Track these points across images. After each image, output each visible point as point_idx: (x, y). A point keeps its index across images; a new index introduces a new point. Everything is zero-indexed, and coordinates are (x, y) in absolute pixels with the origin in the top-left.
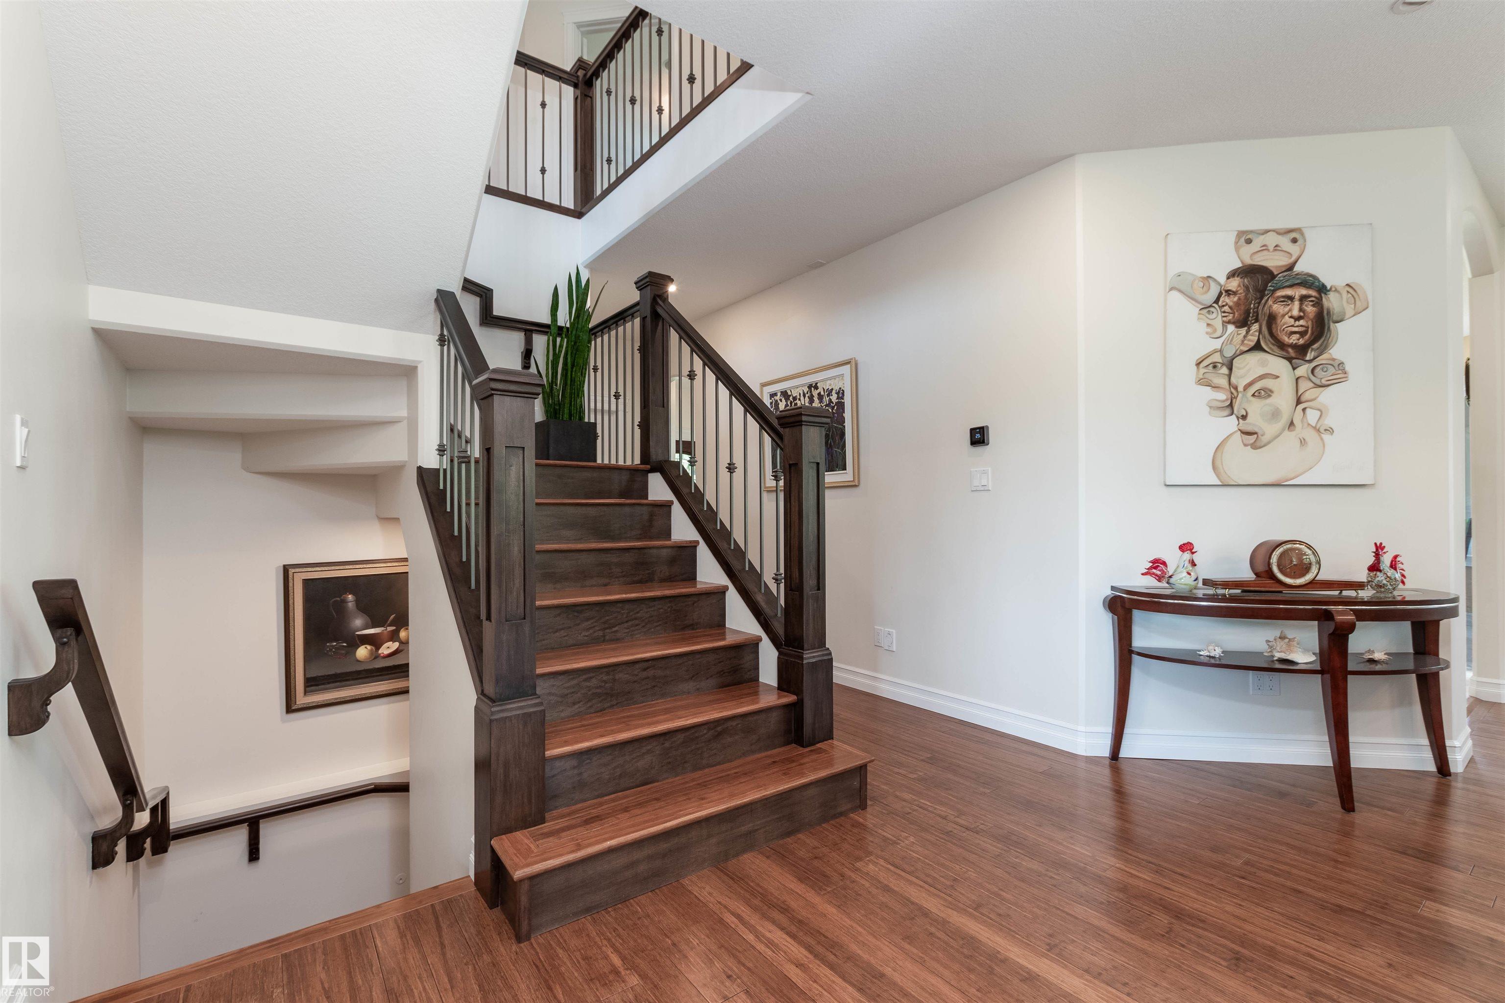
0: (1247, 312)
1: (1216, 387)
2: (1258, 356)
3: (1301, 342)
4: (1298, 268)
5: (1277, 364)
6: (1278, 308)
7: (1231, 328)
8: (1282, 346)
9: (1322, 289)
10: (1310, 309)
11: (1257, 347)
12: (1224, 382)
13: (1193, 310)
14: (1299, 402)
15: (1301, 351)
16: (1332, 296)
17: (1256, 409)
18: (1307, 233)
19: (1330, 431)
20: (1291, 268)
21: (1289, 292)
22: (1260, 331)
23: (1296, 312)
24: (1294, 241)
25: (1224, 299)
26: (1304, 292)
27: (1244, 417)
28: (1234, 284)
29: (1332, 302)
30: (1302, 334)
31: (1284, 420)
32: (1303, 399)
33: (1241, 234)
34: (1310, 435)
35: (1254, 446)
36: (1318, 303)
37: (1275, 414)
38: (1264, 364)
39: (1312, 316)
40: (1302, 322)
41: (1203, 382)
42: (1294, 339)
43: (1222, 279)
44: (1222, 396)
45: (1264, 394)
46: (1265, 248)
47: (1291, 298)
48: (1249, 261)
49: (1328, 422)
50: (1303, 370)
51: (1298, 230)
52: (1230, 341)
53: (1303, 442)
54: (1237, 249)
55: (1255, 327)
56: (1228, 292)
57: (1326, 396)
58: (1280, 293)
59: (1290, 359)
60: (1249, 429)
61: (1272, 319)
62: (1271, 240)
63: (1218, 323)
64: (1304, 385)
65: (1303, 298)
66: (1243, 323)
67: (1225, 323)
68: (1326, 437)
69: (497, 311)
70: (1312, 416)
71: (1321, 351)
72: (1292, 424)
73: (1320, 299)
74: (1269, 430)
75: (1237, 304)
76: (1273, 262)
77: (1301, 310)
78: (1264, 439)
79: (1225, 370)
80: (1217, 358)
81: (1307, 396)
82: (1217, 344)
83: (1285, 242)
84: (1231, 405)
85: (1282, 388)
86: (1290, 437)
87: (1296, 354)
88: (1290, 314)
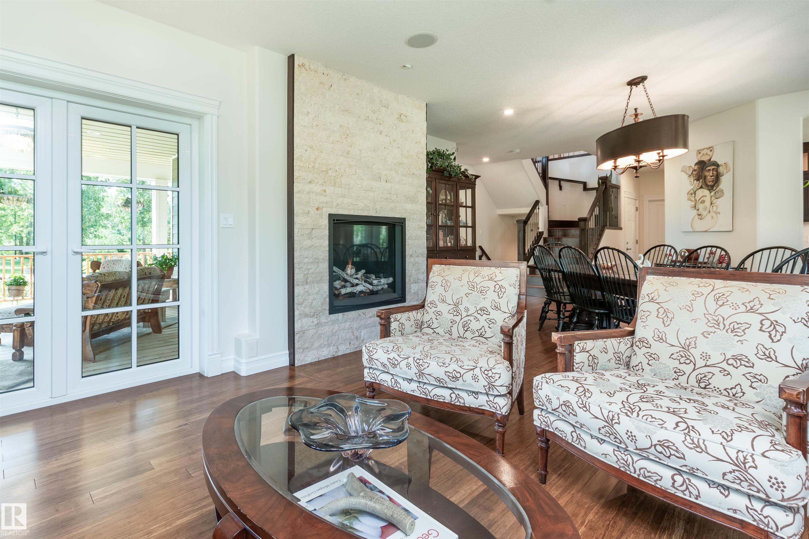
0: (699, 176)
1: (692, 201)
2: (701, 190)
3: (712, 184)
4: (712, 160)
5: (705, 192)
6: (707, 174)
7: (695, 181)
8: (707, 186)
9: (718, 166)
10: (715, 173)
11: (702, 187)
12: (693, 199)
13: (686, 176)
14: (711, 204)
15: (712, 186)
16: (721, 168)
17: (701, 206)
18: (715, 148)
19: (719, 213)
20: (710, 160)
21: (709, 168)
22: (702, 182)
23: (711, 175)
24: (711, 151)
25: (694, 173)
26: (713, 167)
27: (698, 210)
28: (696, 168)
29: (721, 169)
30: (713, 181)
31: (708, 210)
32: (713, 203)
33: (698, 151)
34: (714, 215)
35: (701, 219)
36: (717, 171)
37: (705, 209)
38: (703, 192)
39: (715, 175)
40: (713, 178)
41: (689, 199)
42: (711, 183)
43: (693, 166)
44: (693, 203)
45: (703, 202)
46: (703, 155)
47: (710, 170)
48: (700, 160)
49: (719, 210)
50: (713, 193)
51: (712, 147)
52: (695, 186)
53: (712, 217)
54: (697, 156)
55: (701, 180)
56: (695, 170)
57: (718, 202)
58: (707, 169)
59: (709, 190)
60: (699, 213)
61: (705, 177)
62: (705, 151)
63: (692, 180)
64: (713, 198)
65: (713, 169)
66: (698, 180)
67: (694, 180)
68: (718, 215)
70: (715, 208)
71: (717, 187)
72: (710, 211)
73: (717, 169)
74: (704, 213)
75: (697, 174)
76: (705, 159)
77: (713, 173)
78: (703, 216)
79: (694, 195)
80: (692, 192)
81: (714, 202)
82: (692, 187)
83: (708, 151)
84: (695, 206)
85: (708, 200)
86: (709, 216)
87: (711, 188)
88: (709, 175)
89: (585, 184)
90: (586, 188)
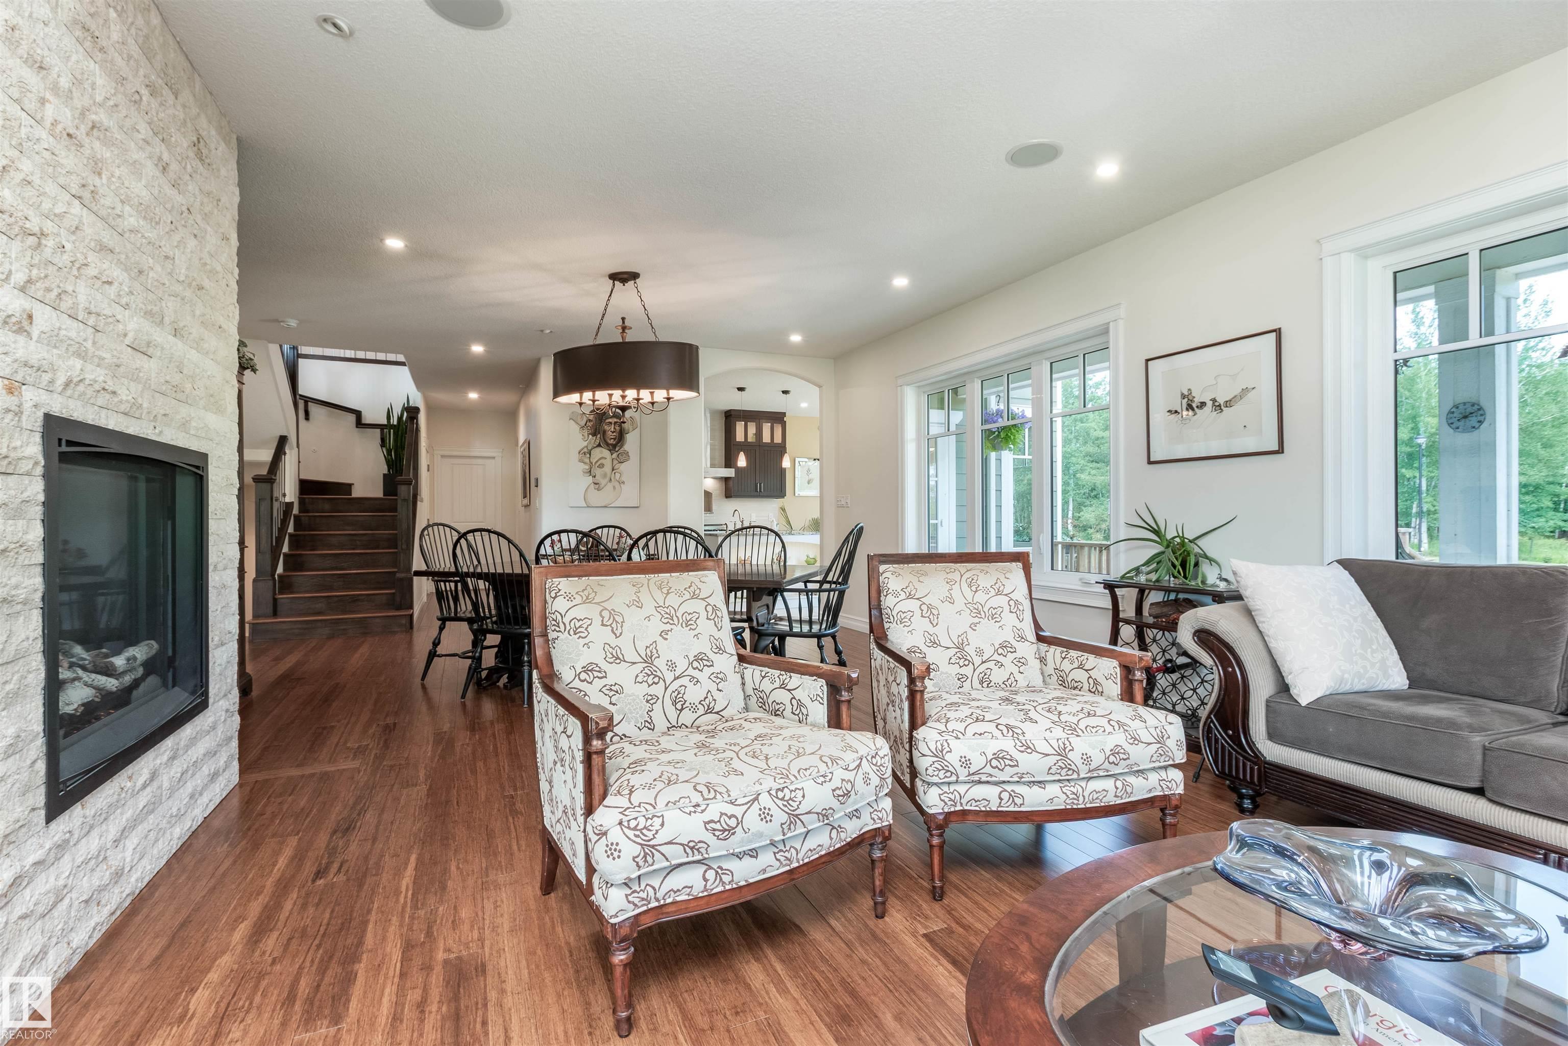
0: (596, 430)
1: (585, 463)
2: (599, 449)
3: (614, 442)
5: (606, 453)
6: (606, 428)
7: (590, 436)
8: (608, 444)
10: (618, 428)
11: (599, 445)
12: (587, 461)
13: (577, 428)
14: (613, 470)
15: (614, 446)
17: (598, 472)
19: (623, 483)
21: (610, 420)
22: (600, 438)
25: (589, 424)
26: (616, 420)
27: (595, 477)
28: (591, 417)
29: (626, 427)
30: (615, 439)
31: (608, 479)
34: (616, 484)
35: (598, 490)
36: (620, 426)
37: (605, 476)
38: (601, 453)
39: (618, 431)
40: (615, 434)
41: (581, 461)
42: (612, 442)
43: (588, 415)
44: (587, 467)
45: (601, 466)
47: (611, 423)
49: (623, 479)
50: (615, 455)
52: (590, 443)
53: (614, 488)
55: (599, 436)
56: (590, 421)
57: (623, 467)
58: (608, 421)
59: (610, 451)
60: (596, 482)
61: (604, 432)
63: (586, 434)
64: (615, 462)
65: (615, 423)
66: (594, 434)
67: (588, 434)
68: (622, 485)
69: (364, 421)
70: (618, 475)
71: (622, 446)
72: (610, 479)
73: (621, 424)
74: (603, 482)
75: (592, 426)
77: (615, 429)
78: (602, 486)
79: (588, 455)
80: (585, 450)
81: (616, 467)
82: (585, 444)
84: (590, 471)
85: (608, 463)
86: (610, 486)
87: (612, 448)
88: (610, 430)
89: (358, 414)
90: (360, 423)
